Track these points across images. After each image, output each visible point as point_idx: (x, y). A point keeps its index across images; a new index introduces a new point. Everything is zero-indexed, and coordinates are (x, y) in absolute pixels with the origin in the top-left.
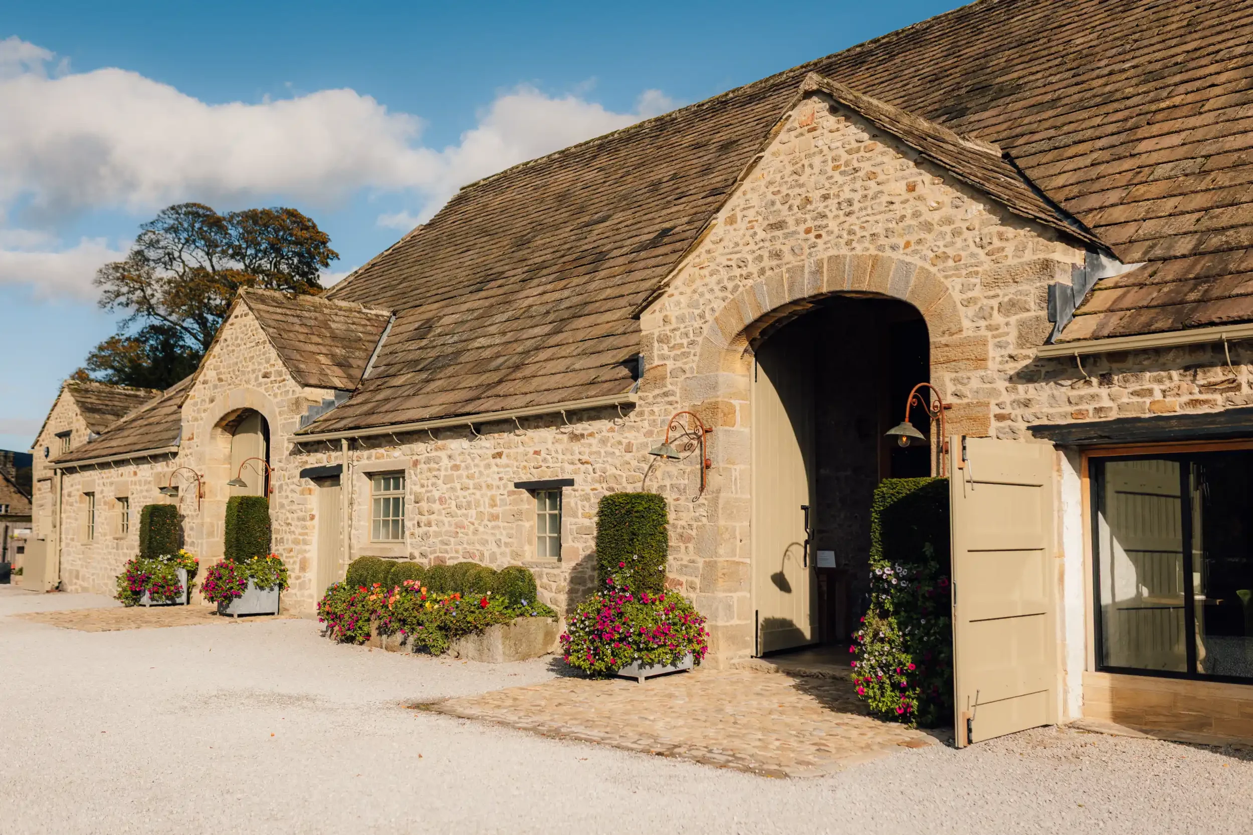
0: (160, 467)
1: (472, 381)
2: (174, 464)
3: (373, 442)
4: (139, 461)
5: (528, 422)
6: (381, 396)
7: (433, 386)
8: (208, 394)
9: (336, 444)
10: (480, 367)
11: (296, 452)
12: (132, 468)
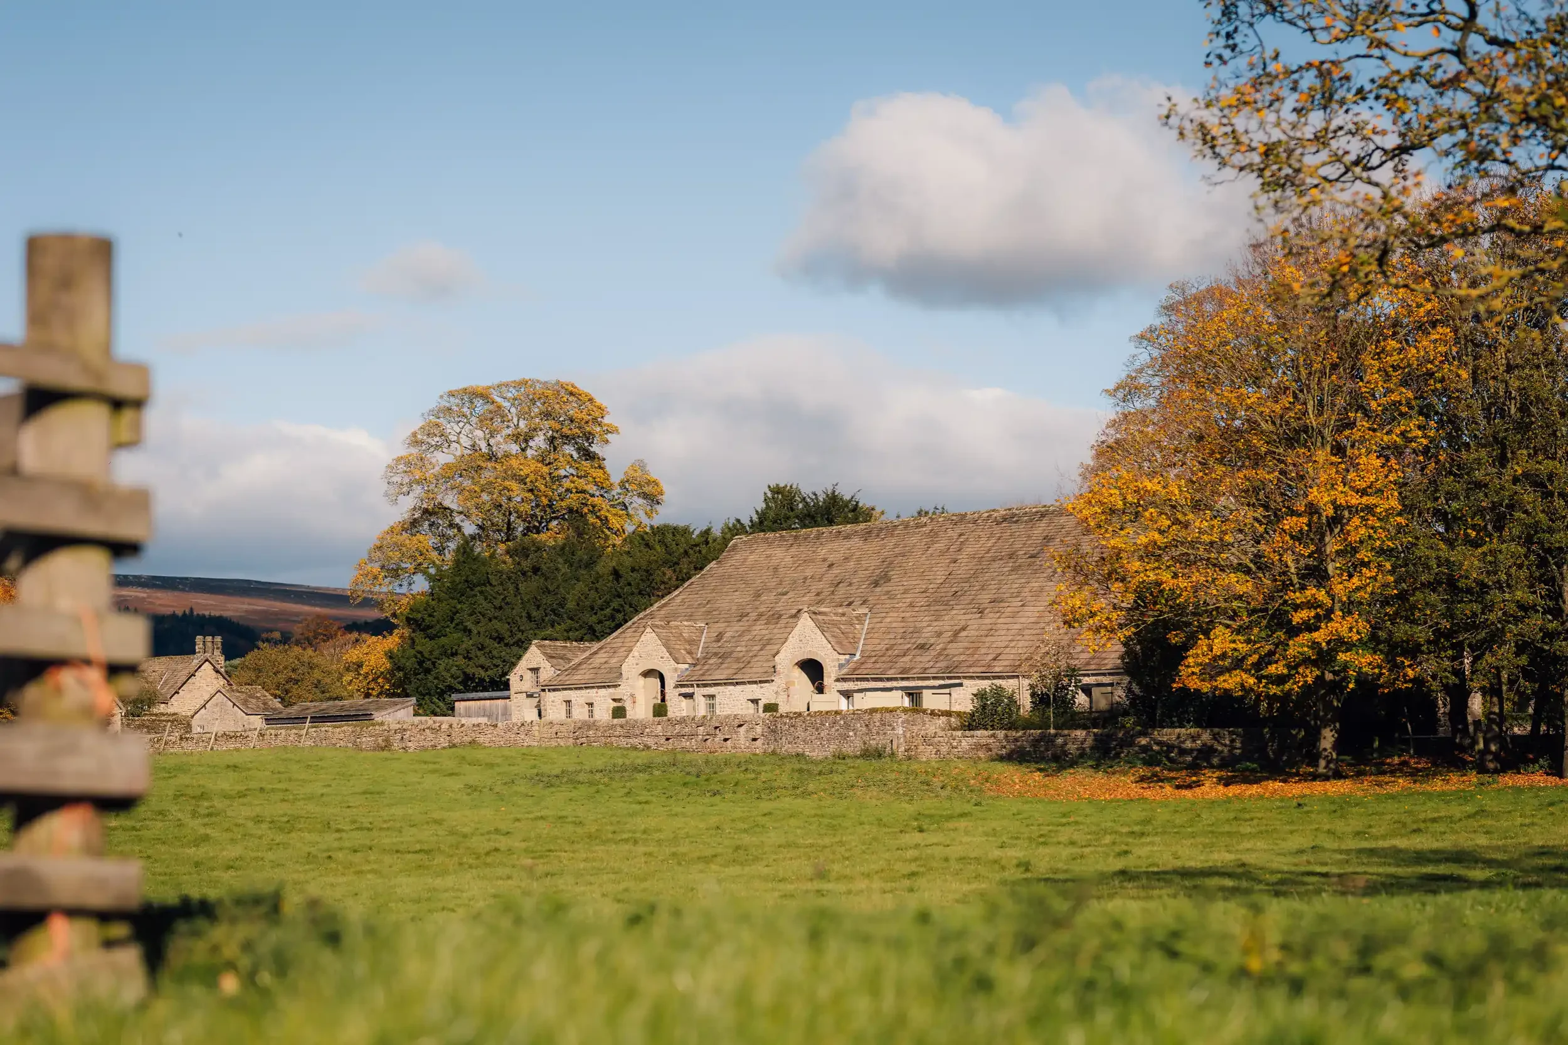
0: (611, 690)
1: (736, 666)
2: (618, 690)
3: (705, 686)
4: (599, 687)
5: (749, 683)
6: (706, 667)
7: (723, 666)
8: (635, 662)
9: (692, 686)
10: (738, 660)
11: (676, 687)
12: (595, 690)
